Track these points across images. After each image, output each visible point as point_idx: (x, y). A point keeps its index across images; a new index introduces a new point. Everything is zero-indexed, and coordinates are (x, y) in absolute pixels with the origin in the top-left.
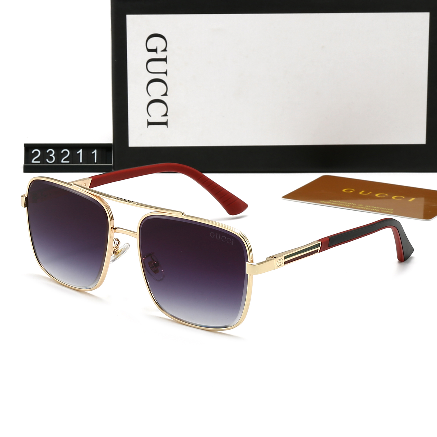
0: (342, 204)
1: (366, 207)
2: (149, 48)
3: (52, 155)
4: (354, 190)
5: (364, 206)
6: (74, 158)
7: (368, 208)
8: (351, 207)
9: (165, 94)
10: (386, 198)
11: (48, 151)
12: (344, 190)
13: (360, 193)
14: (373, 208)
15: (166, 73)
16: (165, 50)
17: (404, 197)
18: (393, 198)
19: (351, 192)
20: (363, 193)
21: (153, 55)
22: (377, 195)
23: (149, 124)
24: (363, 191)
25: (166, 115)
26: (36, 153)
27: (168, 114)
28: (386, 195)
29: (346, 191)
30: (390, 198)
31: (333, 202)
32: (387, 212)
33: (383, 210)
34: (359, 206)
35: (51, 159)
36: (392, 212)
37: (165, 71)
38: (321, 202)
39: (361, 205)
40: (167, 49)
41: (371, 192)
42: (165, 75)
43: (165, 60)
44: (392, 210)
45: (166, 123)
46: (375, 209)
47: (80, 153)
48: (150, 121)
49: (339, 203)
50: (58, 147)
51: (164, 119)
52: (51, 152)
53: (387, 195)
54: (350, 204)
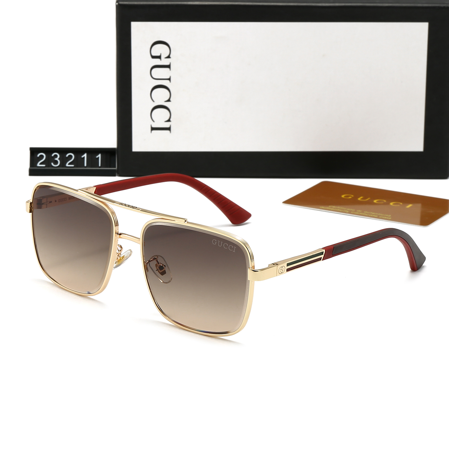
0: (341, 209)
1: (365, 213)
2: (153, 54)
3: (57, 159)
4: (353, 196)
5: (363, 212)
6: (78, 162)
7: (367, 213)
8: (350, 213)
9: (169, 100)
10: (384, 204)
11: (53, 155)
12: (343, 196)
13: (359, 199)
14: (372, 214)
15: (169, 79)
16: (169, 57)
17: (401, 204)
18: (391, 204)
19: (350, 197)
20: (362, 199)
21: (157, 62)
22: (375, 201)
23: (153, 129)
24: (361, 197)
25: (169, 121)
26: (42, 157)
27: (171, 120)
28: (383, 201)
29: (345, 196)
30: (388, 204)
31: (332, 208)
32: (385, 218)
33: (381, 216)
34: (358, 212)
35: (56, 162)
36: (390, 218)
37: (168, 77)
38: (321, 207)
39: (359, 211)
40: (171, 56)
41: (369, 199)
42: (168, 81)
43: (169, 66)
44: (390, 216)
45: (169, 129)
46: (373, 214)
47: (84, 158)
48: (153, 126)
49: (338, 209)
50: (63, 151)
51: (167, 125)
52: (56, 156)
53: (385, 201)
54: (349, 209)
